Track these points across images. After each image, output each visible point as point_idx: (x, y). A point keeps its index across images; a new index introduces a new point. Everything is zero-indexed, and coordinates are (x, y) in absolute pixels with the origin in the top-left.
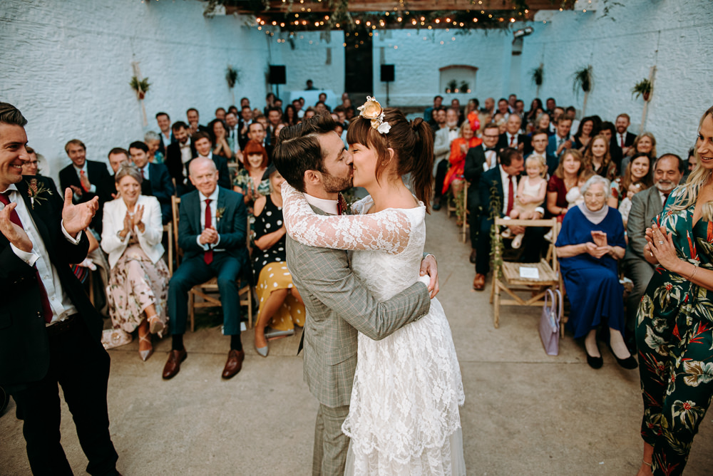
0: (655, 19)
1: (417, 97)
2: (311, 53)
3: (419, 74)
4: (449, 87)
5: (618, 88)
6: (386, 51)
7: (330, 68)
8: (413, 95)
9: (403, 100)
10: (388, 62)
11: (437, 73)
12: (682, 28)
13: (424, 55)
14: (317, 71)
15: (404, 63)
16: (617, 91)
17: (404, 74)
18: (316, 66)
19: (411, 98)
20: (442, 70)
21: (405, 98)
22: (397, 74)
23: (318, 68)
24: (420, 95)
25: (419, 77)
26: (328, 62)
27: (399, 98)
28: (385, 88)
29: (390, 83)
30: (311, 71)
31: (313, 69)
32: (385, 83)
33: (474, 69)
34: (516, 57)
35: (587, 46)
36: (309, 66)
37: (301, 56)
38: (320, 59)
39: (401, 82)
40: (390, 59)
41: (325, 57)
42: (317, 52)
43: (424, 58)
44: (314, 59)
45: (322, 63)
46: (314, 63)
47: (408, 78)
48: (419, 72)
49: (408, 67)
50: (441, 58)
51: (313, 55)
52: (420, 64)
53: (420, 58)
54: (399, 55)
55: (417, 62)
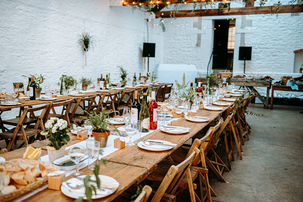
6: (246, 37)
7: (199, 49)
10: (247, 45)
11: (293, 54)
13: (281, 39)
14: (189, 52)
15: (261, 46)
17: (261, 55)
18: (188, 48)
20: (296, 52)
22: (253, 55)
23: (190, 49)
25: (274, 58)
26: (198, 45)
30: (184, 51)
31: (187, 50)
36: (183, 47)
37: (178, 40)
38: (192, 43)
39: (258, 61)
40: (249, 43)
41: (196, 40)
42: (190, 37)
43: (281, 42)
44: (188, 42)
45: (193, 46)
46: (187, 45)
47: (264, 59)
48: (274, 54)
49: (265, 50)
50: (296, 42)
51: (187, 39)
52: (276, 47)
53: (277, 42)
54: (257, 40)
55: (273, 45)
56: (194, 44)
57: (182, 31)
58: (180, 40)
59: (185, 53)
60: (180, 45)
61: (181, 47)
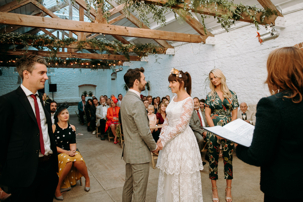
0: (171, 64)
1: (68, 99)
2: (8, 78)
3: (69, 88)
4: (84, 95)
5: (161, 88)
6: (51, 78)
8: (66, 98)
9: (61, 101)
10: (53, 82)
11: (78, 88)
12: (181, 66)
13: (71, 80)
14: (12, 87)
15: (61, 83)
16: (161, 89)
17: (61, 88)
18: (11, 85)
19: (65, 99)
20: (79, 86)
21: (62, 99)
23: (13, 86)
24: (69, 98)
25: (68, 90)
26: (19, 83)
27: (59, 99)
28: (52, 95)
29: (54, 92)
30: (8, 87)
31: (10, 86)
32: (52, 93)
33: (95, 86)
34: (113, 81)
35: (146, 74)
36: (7, 84)
37: (2, 79)
38: (14, 81)
39: (60, 92)
40: (53, 81)
41: (17, 80)
42: (12, 77)
43: (71, 81)
44: (10, 81)
45: (15, 83)
46: (10, 83)
47: (63, 90)
48: (68, 88)
49: (63, 85)
50: (79, 81)
51: (10, 79)
52: (69, 84)
53: (69, 81)
54: (58, 80)
55: (67, 83)
56: (16, 82)
57: (6, 74)
58: (4, 79)
59: (9, 88)
60: (5, 83)
61: (5, 84)
